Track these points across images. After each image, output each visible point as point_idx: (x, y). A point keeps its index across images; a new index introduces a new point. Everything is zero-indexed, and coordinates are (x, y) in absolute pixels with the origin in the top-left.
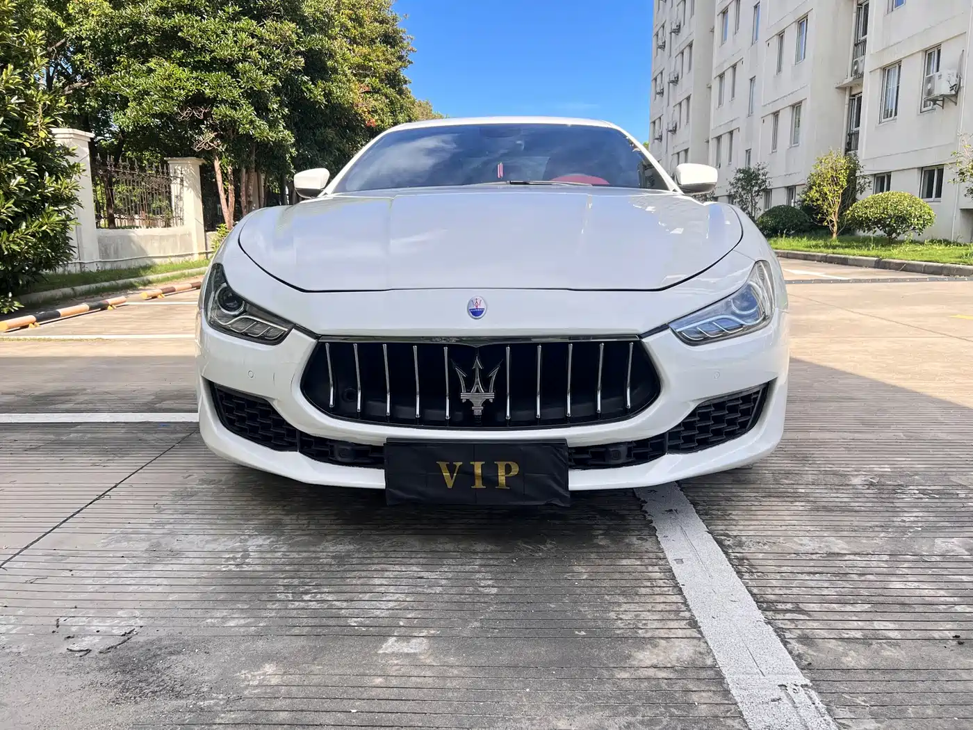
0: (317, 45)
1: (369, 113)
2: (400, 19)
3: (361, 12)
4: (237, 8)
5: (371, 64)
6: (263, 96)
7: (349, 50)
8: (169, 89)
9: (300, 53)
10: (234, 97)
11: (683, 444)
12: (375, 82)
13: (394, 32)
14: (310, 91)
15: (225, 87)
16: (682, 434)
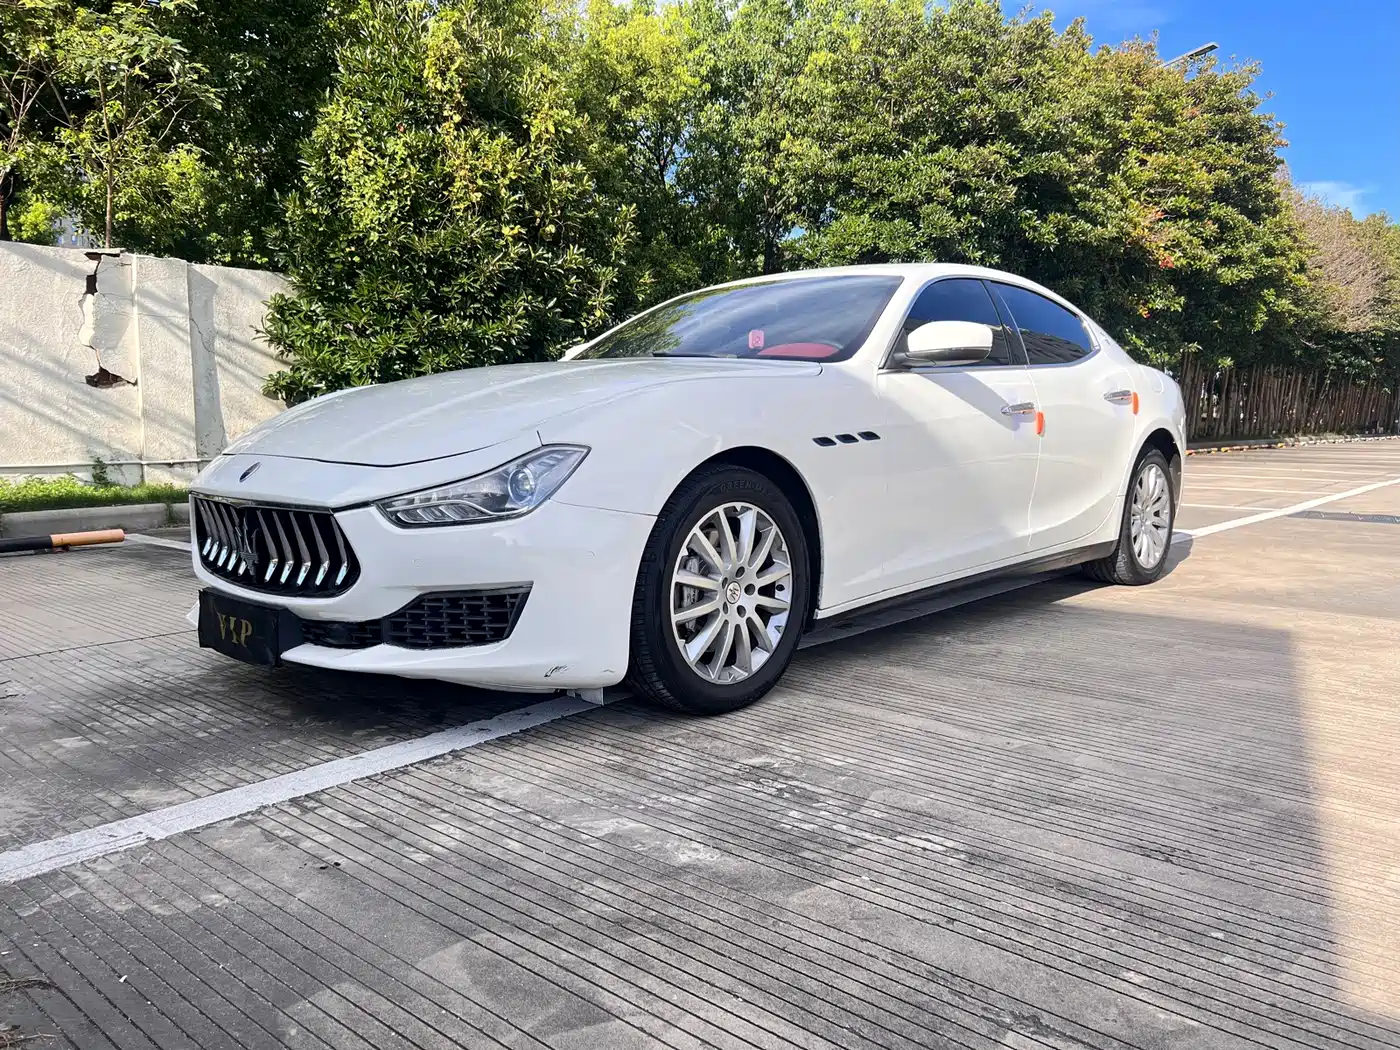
0: (1043, 166)
1: (1166, 249)
2: (1258, 98)
3: (1173, 104)
4: (935, 137)
5: (1177, 177)
6: (947, 243)
7: (1143, 162)
8: (842, 248)
9: (1015, 182)
10: (908, 249)
11: (411, 638)
12: (1183, 202)
13: (1245, 122)
14: (1035, 229)
15: (899, 237)
16: (408, 626)
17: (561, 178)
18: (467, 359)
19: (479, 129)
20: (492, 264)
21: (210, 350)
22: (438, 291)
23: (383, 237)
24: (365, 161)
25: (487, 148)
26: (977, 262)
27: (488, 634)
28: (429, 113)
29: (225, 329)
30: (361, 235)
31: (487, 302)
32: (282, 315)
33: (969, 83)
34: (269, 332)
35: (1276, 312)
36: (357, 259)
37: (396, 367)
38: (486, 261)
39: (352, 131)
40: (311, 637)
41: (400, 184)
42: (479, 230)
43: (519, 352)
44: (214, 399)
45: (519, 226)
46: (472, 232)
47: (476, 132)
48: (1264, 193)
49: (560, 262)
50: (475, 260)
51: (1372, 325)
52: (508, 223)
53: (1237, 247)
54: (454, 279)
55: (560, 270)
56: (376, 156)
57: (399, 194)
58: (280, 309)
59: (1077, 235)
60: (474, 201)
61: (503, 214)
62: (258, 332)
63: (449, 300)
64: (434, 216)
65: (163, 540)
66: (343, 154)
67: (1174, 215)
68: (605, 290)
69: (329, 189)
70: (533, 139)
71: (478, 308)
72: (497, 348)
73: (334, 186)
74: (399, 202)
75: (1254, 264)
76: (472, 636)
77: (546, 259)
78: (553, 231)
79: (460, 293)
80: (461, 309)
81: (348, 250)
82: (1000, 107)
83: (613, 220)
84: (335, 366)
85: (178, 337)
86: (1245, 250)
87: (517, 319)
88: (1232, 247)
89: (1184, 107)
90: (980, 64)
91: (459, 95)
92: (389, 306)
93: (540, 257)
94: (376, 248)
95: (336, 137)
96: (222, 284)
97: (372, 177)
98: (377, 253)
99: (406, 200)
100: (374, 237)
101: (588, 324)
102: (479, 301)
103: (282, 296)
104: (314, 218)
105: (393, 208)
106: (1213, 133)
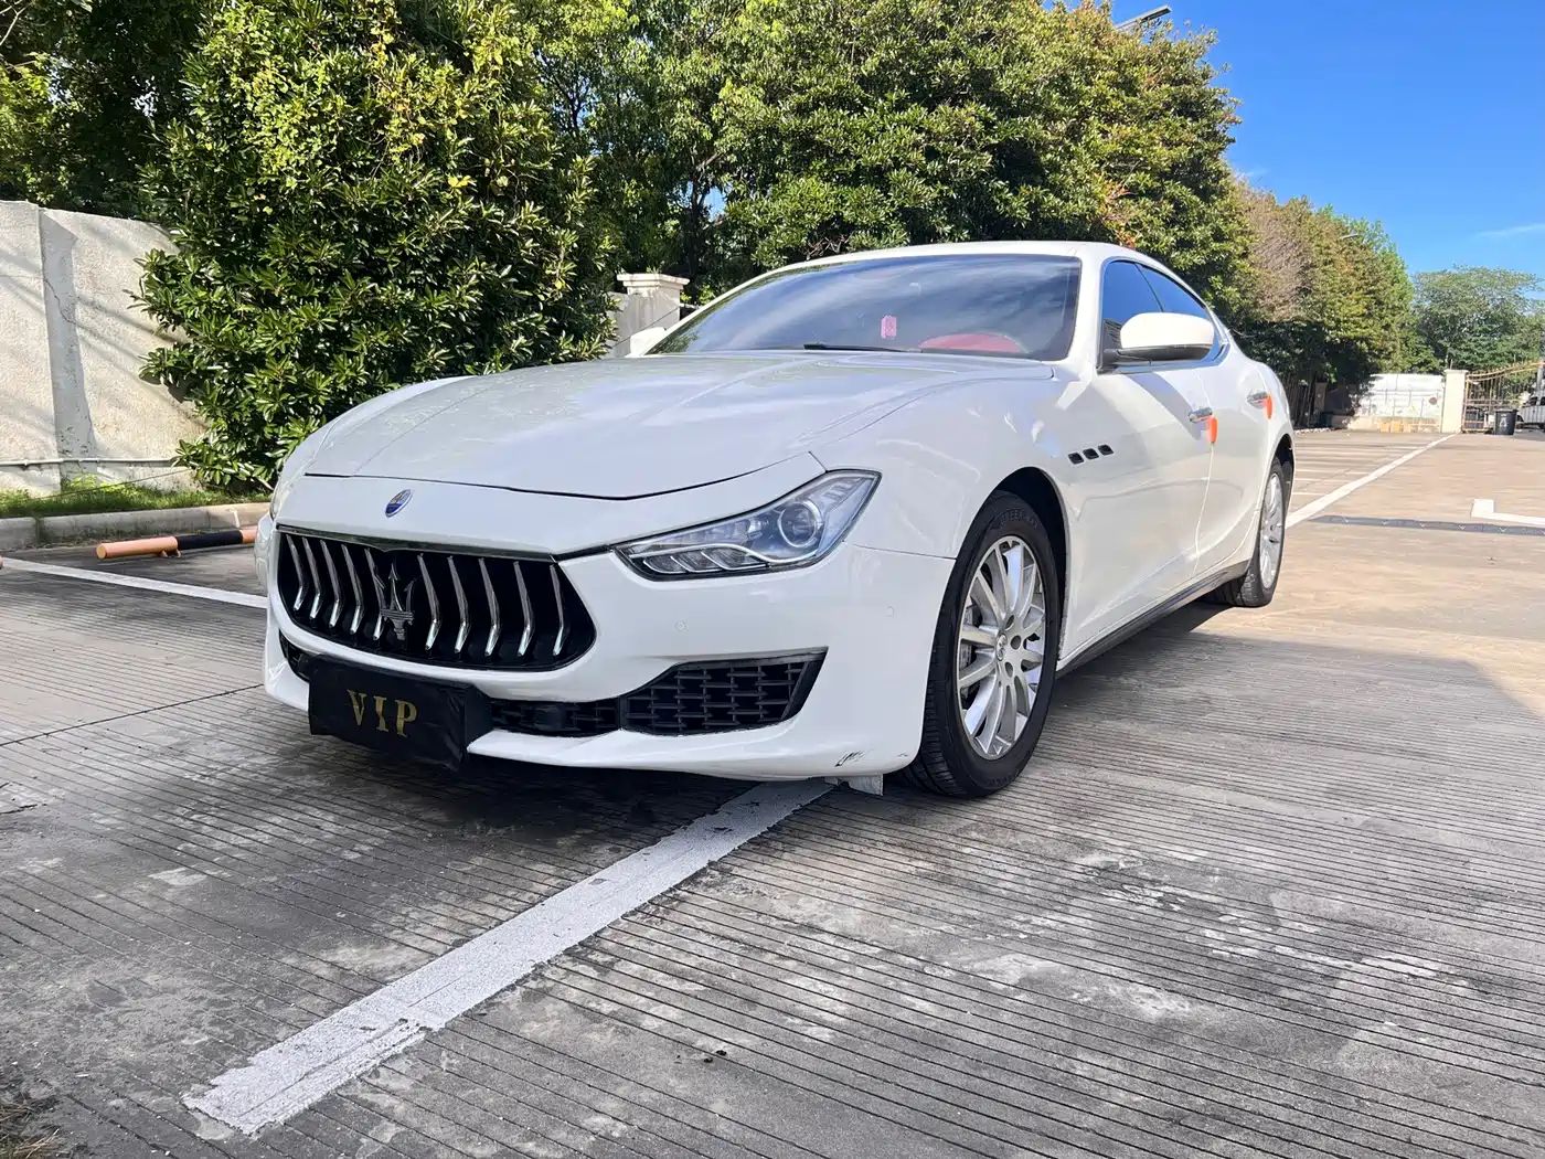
0: (1018, 133)
1: (1126, 229)
2: (1214, 72)
3: (1132, 72)
4: (903, 93)
5: (1139, 151)
6: (919, 215)
7: (1104, 133)
8: (800, 214)
9: (989, 148)
10: (877, 220)
11: (657, 721)
12: (1144, 179)
13: (1202, 96)
14: (1006, 202)
15: (867, 206)
16: (653, 707)
17: (512, 120)
18: (410, 338)
19: (414, 55)
20: (439, 222)
21: (69, 318)
22: (372, 253)
23: (305, 184)
24: (276, 85)
25: (428, 78)
26: (946, 238)
27: (761, 713)
28: (351, 30)
29: (88, 293)
30: (273, 180)
31: (432, 268)
32: (162, 277)
33: (942, 34)
34: (149, 299)
35: (1222, 300)
36: (268, 210)
37: (321, 346)
38: (432, 217)
39: (258, 47)
40: (503, 721)
41: (322, 118)
42: (425, 179)
43: (469, 330)
44: (77, 382)
45: (468, 177)
46: (415, 181)
47: (412, 58)
48: (1215, 173)
49: (513, 222)
50: (417, 216)
51: (1294, 315)
52: (454, 172)
53: (1191, 230)
54: (390, 239)
55: (514, 232)
56: (290, 81)
57: (322, 131)
58: (159, 270)
59: (1049, 211)
60: (415, 144)
61: (448, 161)
62: (136, 298)
63: (385, 264)
64: (365, 161)
65: (50, 567)
66: (247, 75)
67: (1133, 193)
68: (565, 258)
69: (227, 120)
70: (476, 71)
71: (420, 275)
72: (443, 325)
73: (233, 117)
74: (323, 141)
75: (1205, 249)
76: (738, 717)
77: (498, 218)
78: (506, 184)
79: (398, 257)
80: (399, 276)
81: (256, 198)
82: (976, 62)
83: (566, 173)
84: (242, 345)
85: (28, 303)
86: (1198, 233)
87: (467, 290)
88: (1186, 230)
89: (1143, 75)
90: (951, 13)
91: (391, 10)
92: (312, 270)
93: (492, 216)
94: (292, 196)
95: (238, 53)
96: (83, 236)
97: (288, 106)
98: (294, 204)
99: (331, 139)
100: (291, 183)
101: (546, 297)
102: (420, 267)
103: (161, 254)
104: (208, 155)
105: (316, 149)
106: (1168, 106)
